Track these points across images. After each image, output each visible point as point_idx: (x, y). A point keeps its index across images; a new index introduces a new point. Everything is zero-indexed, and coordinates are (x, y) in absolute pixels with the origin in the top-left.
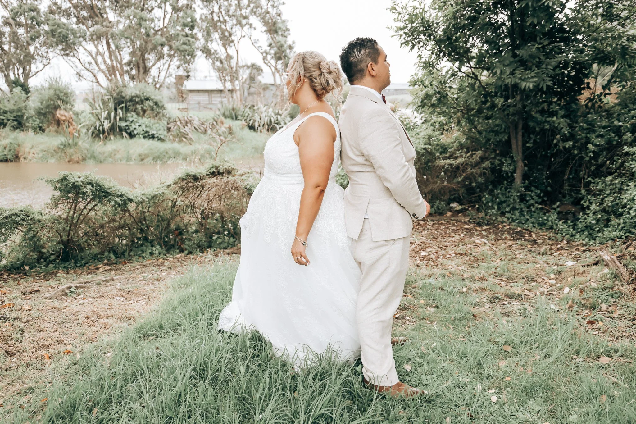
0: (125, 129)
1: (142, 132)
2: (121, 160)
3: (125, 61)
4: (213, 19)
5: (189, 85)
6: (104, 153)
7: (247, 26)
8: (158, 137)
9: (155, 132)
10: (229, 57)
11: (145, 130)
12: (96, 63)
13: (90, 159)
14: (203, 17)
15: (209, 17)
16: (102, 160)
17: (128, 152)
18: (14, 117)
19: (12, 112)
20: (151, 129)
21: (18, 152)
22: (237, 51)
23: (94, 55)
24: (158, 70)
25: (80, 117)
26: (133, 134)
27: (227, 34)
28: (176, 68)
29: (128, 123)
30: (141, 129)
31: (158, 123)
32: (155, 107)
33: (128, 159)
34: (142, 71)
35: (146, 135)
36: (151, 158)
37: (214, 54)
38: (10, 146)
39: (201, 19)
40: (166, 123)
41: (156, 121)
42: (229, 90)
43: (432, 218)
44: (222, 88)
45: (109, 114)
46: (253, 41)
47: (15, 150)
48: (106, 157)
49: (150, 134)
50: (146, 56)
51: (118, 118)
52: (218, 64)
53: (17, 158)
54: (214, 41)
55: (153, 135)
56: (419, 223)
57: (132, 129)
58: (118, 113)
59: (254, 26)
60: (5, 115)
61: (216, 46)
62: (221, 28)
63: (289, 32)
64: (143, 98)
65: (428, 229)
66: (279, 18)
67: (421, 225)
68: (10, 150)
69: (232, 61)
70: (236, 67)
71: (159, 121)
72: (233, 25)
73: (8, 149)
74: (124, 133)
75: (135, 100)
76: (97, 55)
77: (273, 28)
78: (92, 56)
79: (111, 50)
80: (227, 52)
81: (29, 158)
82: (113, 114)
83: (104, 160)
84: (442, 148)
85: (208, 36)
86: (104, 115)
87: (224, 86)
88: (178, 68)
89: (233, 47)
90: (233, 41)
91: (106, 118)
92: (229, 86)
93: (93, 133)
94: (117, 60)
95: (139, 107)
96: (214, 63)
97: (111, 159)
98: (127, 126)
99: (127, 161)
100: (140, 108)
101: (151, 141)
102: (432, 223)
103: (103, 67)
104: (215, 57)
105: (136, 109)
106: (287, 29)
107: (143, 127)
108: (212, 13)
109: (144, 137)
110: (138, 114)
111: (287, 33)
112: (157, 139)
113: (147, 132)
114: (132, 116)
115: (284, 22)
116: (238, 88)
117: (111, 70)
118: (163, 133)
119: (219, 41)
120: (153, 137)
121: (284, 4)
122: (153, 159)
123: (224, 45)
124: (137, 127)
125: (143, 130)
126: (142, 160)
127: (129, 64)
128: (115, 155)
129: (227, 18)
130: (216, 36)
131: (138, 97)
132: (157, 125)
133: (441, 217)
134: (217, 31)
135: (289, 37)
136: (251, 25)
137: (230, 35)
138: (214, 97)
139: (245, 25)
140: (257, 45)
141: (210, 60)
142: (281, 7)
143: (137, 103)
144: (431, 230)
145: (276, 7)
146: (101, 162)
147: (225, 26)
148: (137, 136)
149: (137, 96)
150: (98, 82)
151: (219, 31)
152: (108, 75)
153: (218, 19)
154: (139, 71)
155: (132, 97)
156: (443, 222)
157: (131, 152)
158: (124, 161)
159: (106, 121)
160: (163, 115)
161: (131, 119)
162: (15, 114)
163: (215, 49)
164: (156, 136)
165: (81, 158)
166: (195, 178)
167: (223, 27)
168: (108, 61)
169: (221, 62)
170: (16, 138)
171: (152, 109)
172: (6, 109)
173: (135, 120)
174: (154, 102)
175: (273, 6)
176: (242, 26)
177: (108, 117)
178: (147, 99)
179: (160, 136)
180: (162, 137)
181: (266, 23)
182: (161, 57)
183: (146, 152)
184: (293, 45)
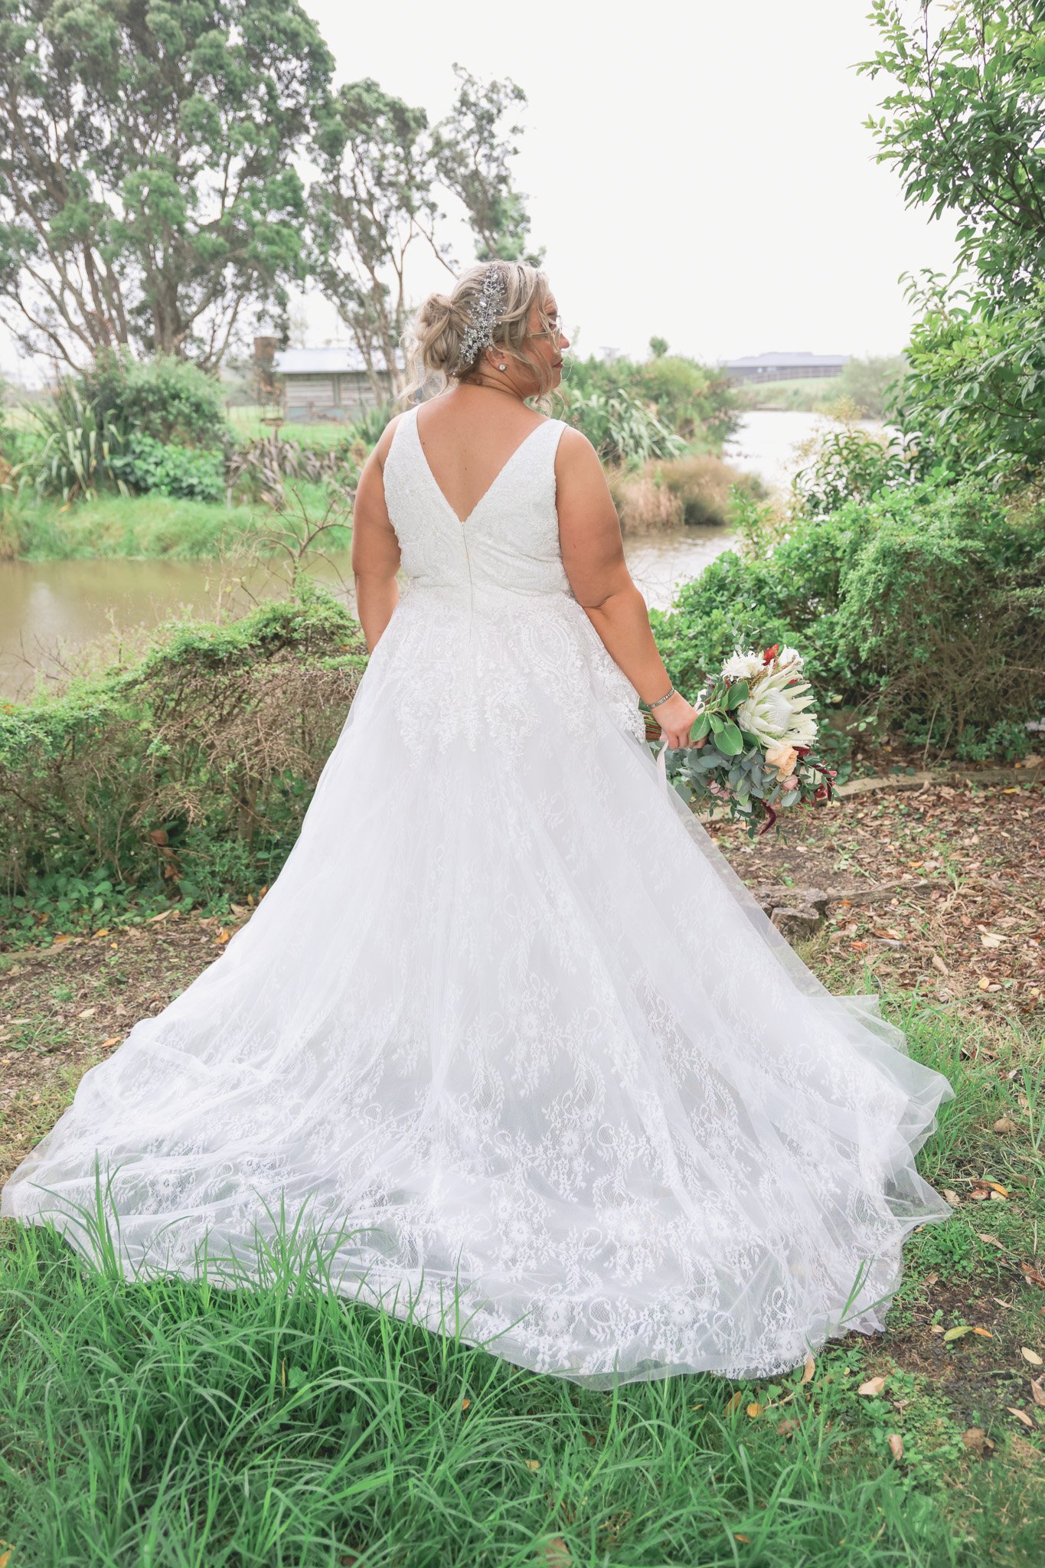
0: (125, 473)
1: (167, 480)
2: (115, 551)
3: (128, 305)
4: (338, 196)
5: (286, 362)
6: (73, 533)
7: (425, 210)
8: (203, 492)
9: (195, 481)
10: (380, 290)
11: (172, 473)
12: (63, 311)
13: (38, 547)
14: (318, 191)
15: (331, 189)
16: (68, 548)
17: (132, 532)
20: (186, 472)
22: (400, 275)
23: (57, 292)
24: (210, 325)
25: (19, 443)
26: (142, 484)
27: (374, 231)
28: (254, 320)
29: (129, 459)
30: (160, 471)
31: (201, 456)
32: (194, 415)
33: (133, 549)
34: (170, 327)
35: (175, 485)
36: (186, 545)
37: (342, 282)
39: (312, 195)
40: (221, 457)
41: (198, 452)
42: (380, 373)
43: (978, 776)
44: (362, 367)
45: (85, 436)
46: (439, 249)
48: (80, 543)
49: (184, 485)
50: (181, 289)
51: (106, 446)
52: (352, 306)
54: (343, 250)
55: (191, 487)
56: (939, 797)
57: (139, 473)
58: (106, 432)
59: (440, 211)
61: (347, 260)
62: (360, 218)
63: (529, 226)
64: (166, 393)
65: (975, 821)
66: (502, 187)
67: (947, 801)
69: (387, 299)
70: (398, 311)
71: (205, 453)
72: (389, 209)
74: (121, 485)
75: (146, 399)
76: (62, 290)
77: (490, 214)
78: (51, 292)
79: (96, 277)
80: (374, 278)
82: (93, 435)
83: (74, 550)
84: (1008, 548)
85: (328, 238)
86: (73, 437)
87: (369, 362)
88: (259, 319)
89: (389, 265)
90: (390, 249)
91: (79, 448)
92: (379, 361)
93: (47, 483)
94: (111, 302)
95: (156, 417)
96: (343, 305)
97: (90, 549)
98: (128, 465)
99: (130, 554)
100: (158, 421)
101: (184, 503)
102: (982, 794)
103: (78, 320)
104: (347, 290)
105: (150, 421)
106: (524, 219)
107: (169, 465)
108: (336, 179)
109: (170, 493)
110: (154, 436)
111: (523, 225)
112: (199, 498)
113: (176, 479)
114: (139, 439)
115: (516, 198)
116: (400, 365)
117: (97, 329)
118: (214, 482)
119: (355, 249)
120: (191, 492)
121: (516, 152)
122: (192, 548)
123: (367, 260)
124: (152, 468)
125: (168, 475)
126: (165, 550)
127: (139, 311)
128: (101, 537)
129: (376, 191)
130: (347, 237)
131: (154, 393)
132: (202, 461)
133: (1005, 771)
134: (349, 227)
135: (527, 237)
136: (433, 207)
137: (383, 232)
138: (346, 389)
139: (419, 208)
140: (446, 258)
141: (335, 299)
142: (509, 161)
143: (152, 407)
144: (987, 824)
145: (496, 159)
146: (66, 556)
147: (371, 211)
148: (154, 490)
149: (151, 390)
150: (66, 357)
151: (355, 224)
152: (91, 340)
153: (351, 193)
154: (162, 328)
155: (139, 391)
156: (1017, 790)
157: (138, 529)
158: (122, 554)
159: (78, 453)
160: (217, 438)
161: (138, 449)
163: (346, 270)
164: (198, 489)
165: (16, 545)
166: (213, 660)
167: (366, 212)
168: (91, 306)
169: (362, 304)
171: (189, 423)
173: (147, 449)
174: (192, 405)
175: (489, 158)
176: (411, 211)
177: (84, 444)
178: (176, 396)
179: (207, 490)
180: (213, 491)
181: (471, 201)
182: (216, 291)
183: (173, 529)
184: (541, 258)
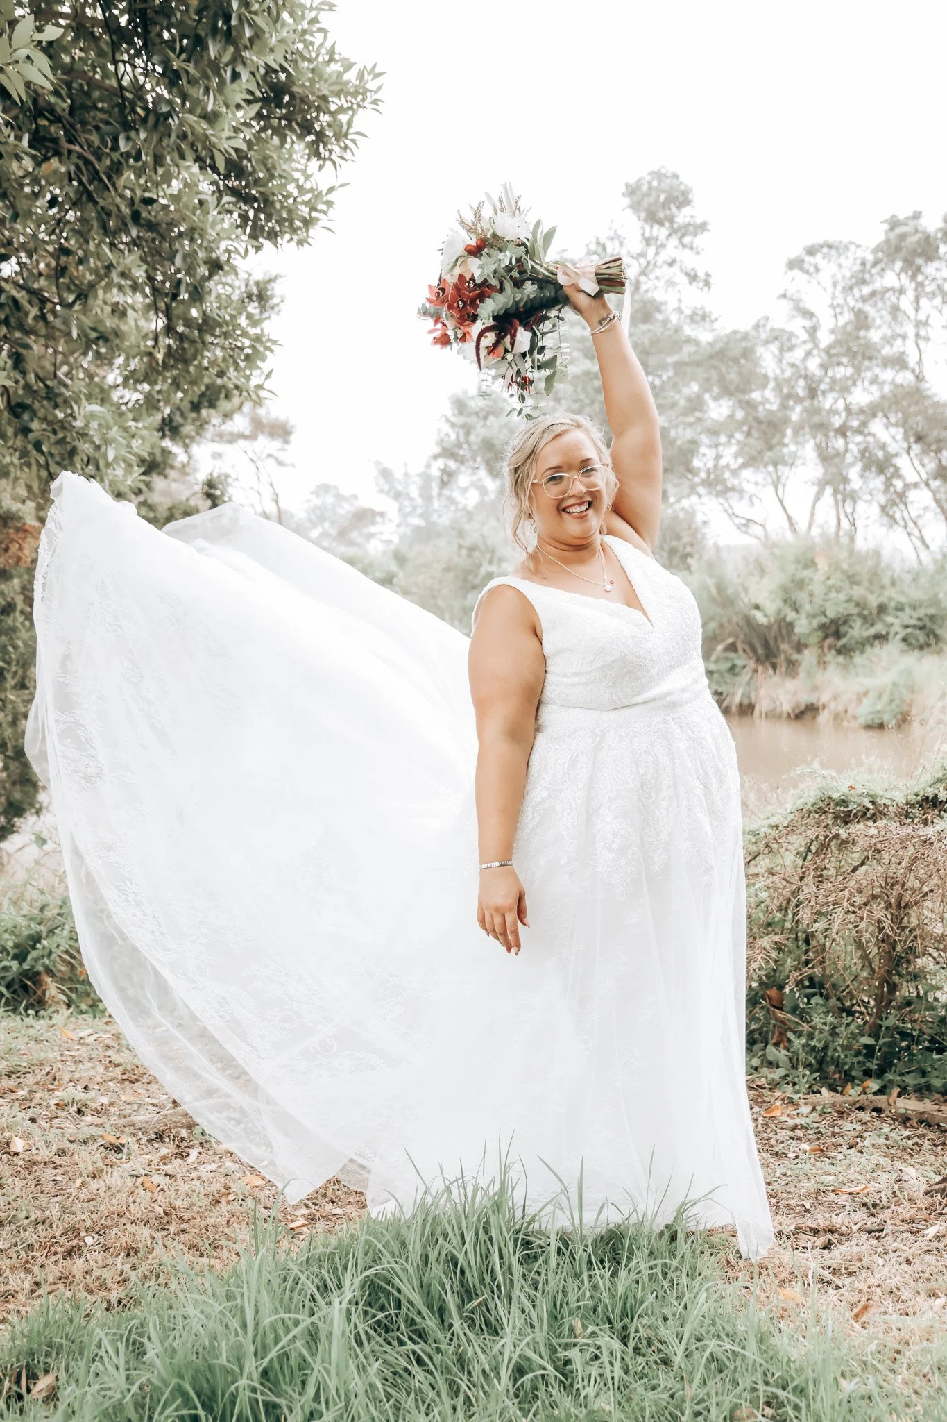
18: (920, 619)
19: (914, 608)
21: (911, 705)
38: (892, 693)
47: (903, 701)
53: (904, 720)
60: (900, 614)
68: (892, 700)
73: (885, 698)
81: (932, 722)
162: (921, 612)
170: (908, 673)
172: (903, 599)
